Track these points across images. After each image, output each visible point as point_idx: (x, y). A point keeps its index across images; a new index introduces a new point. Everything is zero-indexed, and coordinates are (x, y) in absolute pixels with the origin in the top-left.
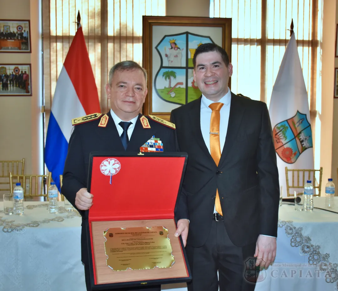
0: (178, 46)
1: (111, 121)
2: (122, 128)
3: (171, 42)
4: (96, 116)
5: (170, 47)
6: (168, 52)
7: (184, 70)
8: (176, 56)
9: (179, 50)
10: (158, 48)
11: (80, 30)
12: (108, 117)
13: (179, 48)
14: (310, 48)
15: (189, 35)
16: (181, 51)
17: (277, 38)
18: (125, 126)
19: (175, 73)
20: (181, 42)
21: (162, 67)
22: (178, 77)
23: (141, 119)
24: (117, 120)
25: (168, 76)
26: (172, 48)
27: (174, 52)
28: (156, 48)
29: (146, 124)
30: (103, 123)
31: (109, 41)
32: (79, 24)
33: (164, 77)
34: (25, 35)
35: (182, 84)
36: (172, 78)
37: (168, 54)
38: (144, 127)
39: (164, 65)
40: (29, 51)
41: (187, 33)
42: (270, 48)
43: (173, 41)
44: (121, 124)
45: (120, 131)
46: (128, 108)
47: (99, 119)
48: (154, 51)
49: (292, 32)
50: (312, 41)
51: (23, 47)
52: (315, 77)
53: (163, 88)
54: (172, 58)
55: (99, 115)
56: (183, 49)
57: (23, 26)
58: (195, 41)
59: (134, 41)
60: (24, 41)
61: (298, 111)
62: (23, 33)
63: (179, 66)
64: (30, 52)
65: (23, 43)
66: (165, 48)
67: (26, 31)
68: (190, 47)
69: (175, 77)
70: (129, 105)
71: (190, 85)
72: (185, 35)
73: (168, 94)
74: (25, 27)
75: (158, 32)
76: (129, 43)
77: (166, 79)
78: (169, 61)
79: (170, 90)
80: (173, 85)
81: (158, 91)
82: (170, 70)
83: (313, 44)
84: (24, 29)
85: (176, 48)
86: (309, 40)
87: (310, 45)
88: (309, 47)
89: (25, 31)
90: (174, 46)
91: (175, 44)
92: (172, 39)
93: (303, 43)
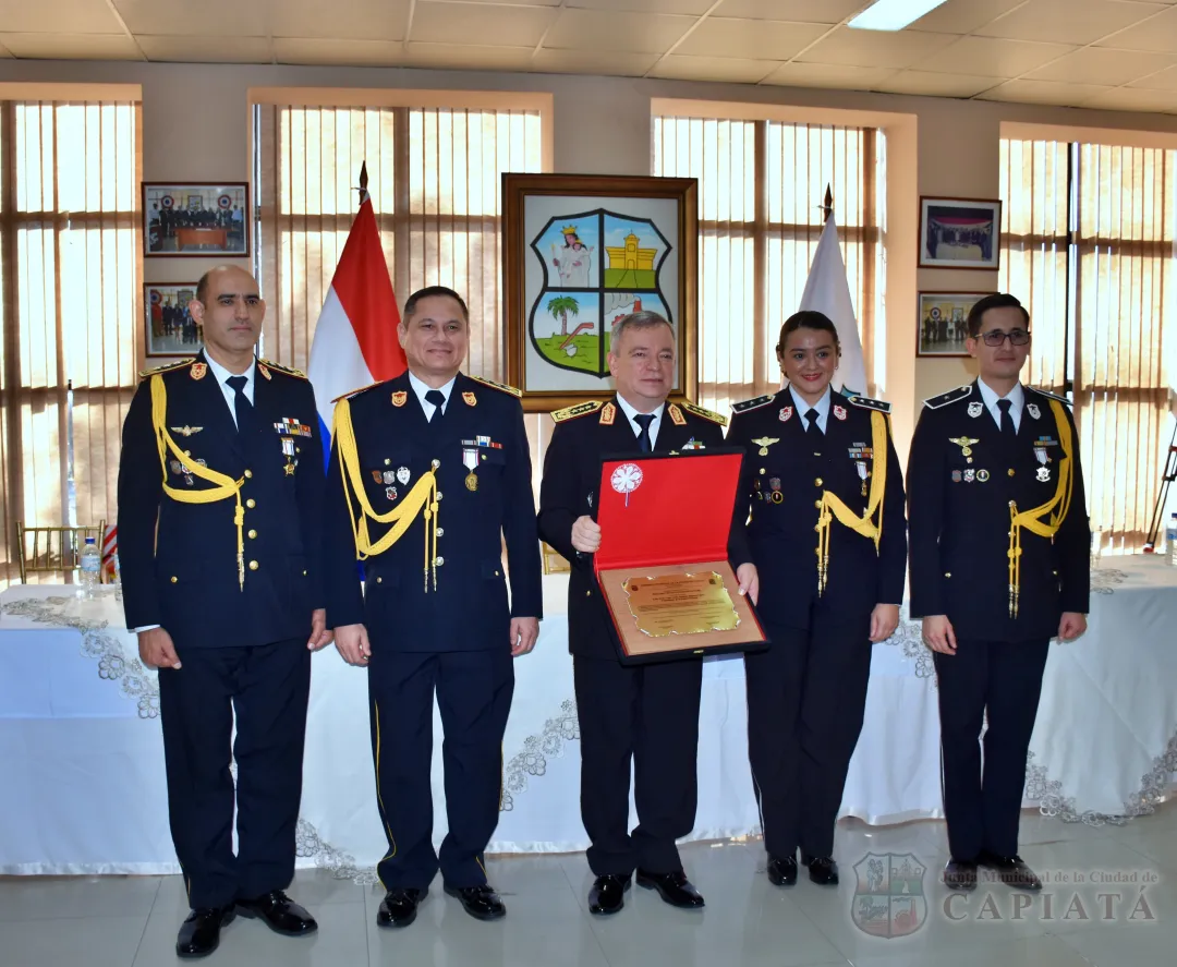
0: (582, 240)
1: (620, 414)
2: (638, 426)
3: (566, 232)
4: (593, 407)
5: (565, 244)
6: (560, 253)
7: (597, 295)
8: (578, 264)
9: (583, 249)
10: (538, 246)
11: (366, 205)
12: (614, 408)
13: (584, 246)
14: (861, 245)
15: (606, 217)
16: (587, 253)
17: (789, 220)
18: (644, 421)
19: (575, 301)
20: (587, 231)
21: (546, 288)
22: (580, 311)
23: (670, 409)
24: (631, 412)
25: (559, 308)
26: (568, 246)
27: (573, 254)
28: (533, 245)
29: (678, 418)
30: (607, 417)
31: (412, 226)
32: (363, 193)
33: (551, 312)
34: (235, 216)
35: (590, 325)
36: (569, 313)
37: (558, 258)
38: (676, 423)
39: (550, 285)
40: (245, 252)
41: (601, 212)
42: (773, 244)
43: (571, 231)
44: (637, 419)
45: (637, 429)
46: (650, 390)
47: (600, 411)
48: (529, 252)
49: (828, 213)
50: (864, 228)
51: (230, 243)
52: (871, 308)
53: (550, 336)
54: (568, 269)
55: (598, 404)
56: (592, 248)
57: (232, 195)
58: (618, 231)
59: (471, 226)
60: (233, 229)
61: (843, 386)
62: (231, 213)
63: (585, 285)
64: (247, 255)
65: (231, 235)
66: (553, 246)
67: (239, 208)
68: (606, 244)
69: (575, 311)
70: (654, 386)
71: (608, 328)
72: (597, 216)
73: (560, 349)
74: (237, 199)
75: (538, 210)
76: (460, 230)
77: (555, 315)
78: (561, 275)
79: (566, 339)
80: (570, 330)
81: (539, 343)
82: (565, 295)
83: (867, 235)
84: (234, 203)
85: (577, 246)
86: (858, 227)
87: (861, 238)
88: (858, 242)
89: (236, 207)
90: (573, 240)
91: (575, 236)
92: (567, 227)
93: (846, 233)
